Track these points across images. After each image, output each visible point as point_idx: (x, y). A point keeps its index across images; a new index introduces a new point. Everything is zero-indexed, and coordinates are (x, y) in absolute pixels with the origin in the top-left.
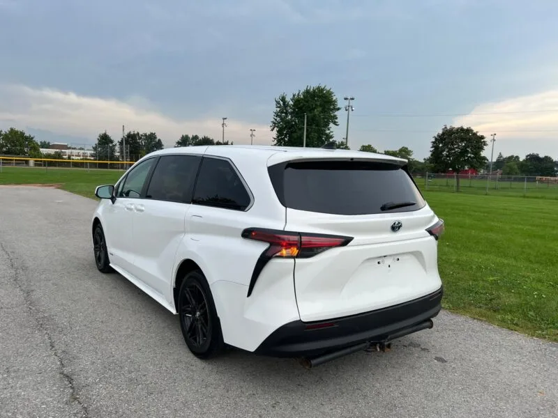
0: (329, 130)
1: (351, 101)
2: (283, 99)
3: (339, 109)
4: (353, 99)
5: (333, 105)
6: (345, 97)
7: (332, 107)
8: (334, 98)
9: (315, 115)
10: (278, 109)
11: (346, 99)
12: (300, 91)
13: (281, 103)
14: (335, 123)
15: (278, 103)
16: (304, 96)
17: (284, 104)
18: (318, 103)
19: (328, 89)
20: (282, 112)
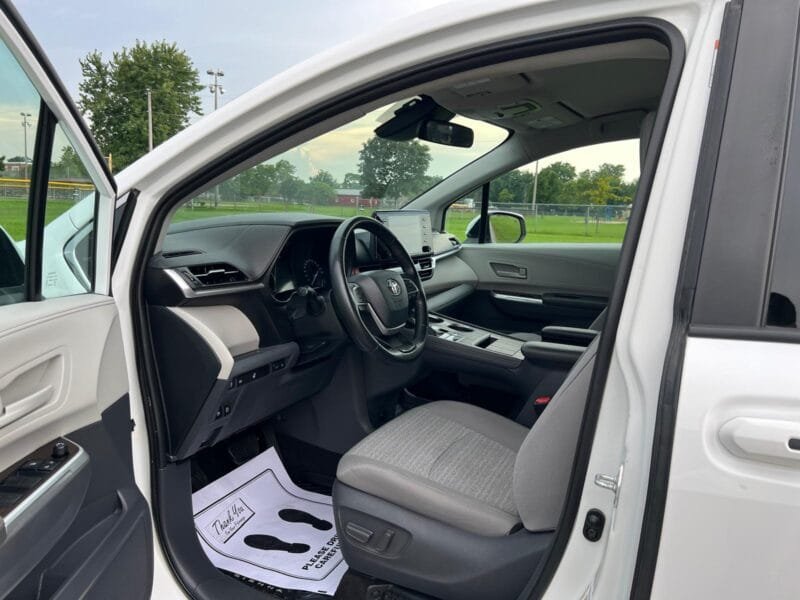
0: (187, 121)
1: (218, 78)
2: (96, 62)
3: (201, 88)
4: (222, 75)
5: (193, 79)
6: (209, 69)
7: (189, 84)
8: (193, 69)
9: (163, 94)
10: (88, 79)
11: (210, 73)
12: (125, 49)
13: (94, 68)
14: (197, 111)
15: (85, 67)
16: (134, 57)
17: (99, 68)
18: (167, 73)
19: (179, 52)
20: (96, 86)
